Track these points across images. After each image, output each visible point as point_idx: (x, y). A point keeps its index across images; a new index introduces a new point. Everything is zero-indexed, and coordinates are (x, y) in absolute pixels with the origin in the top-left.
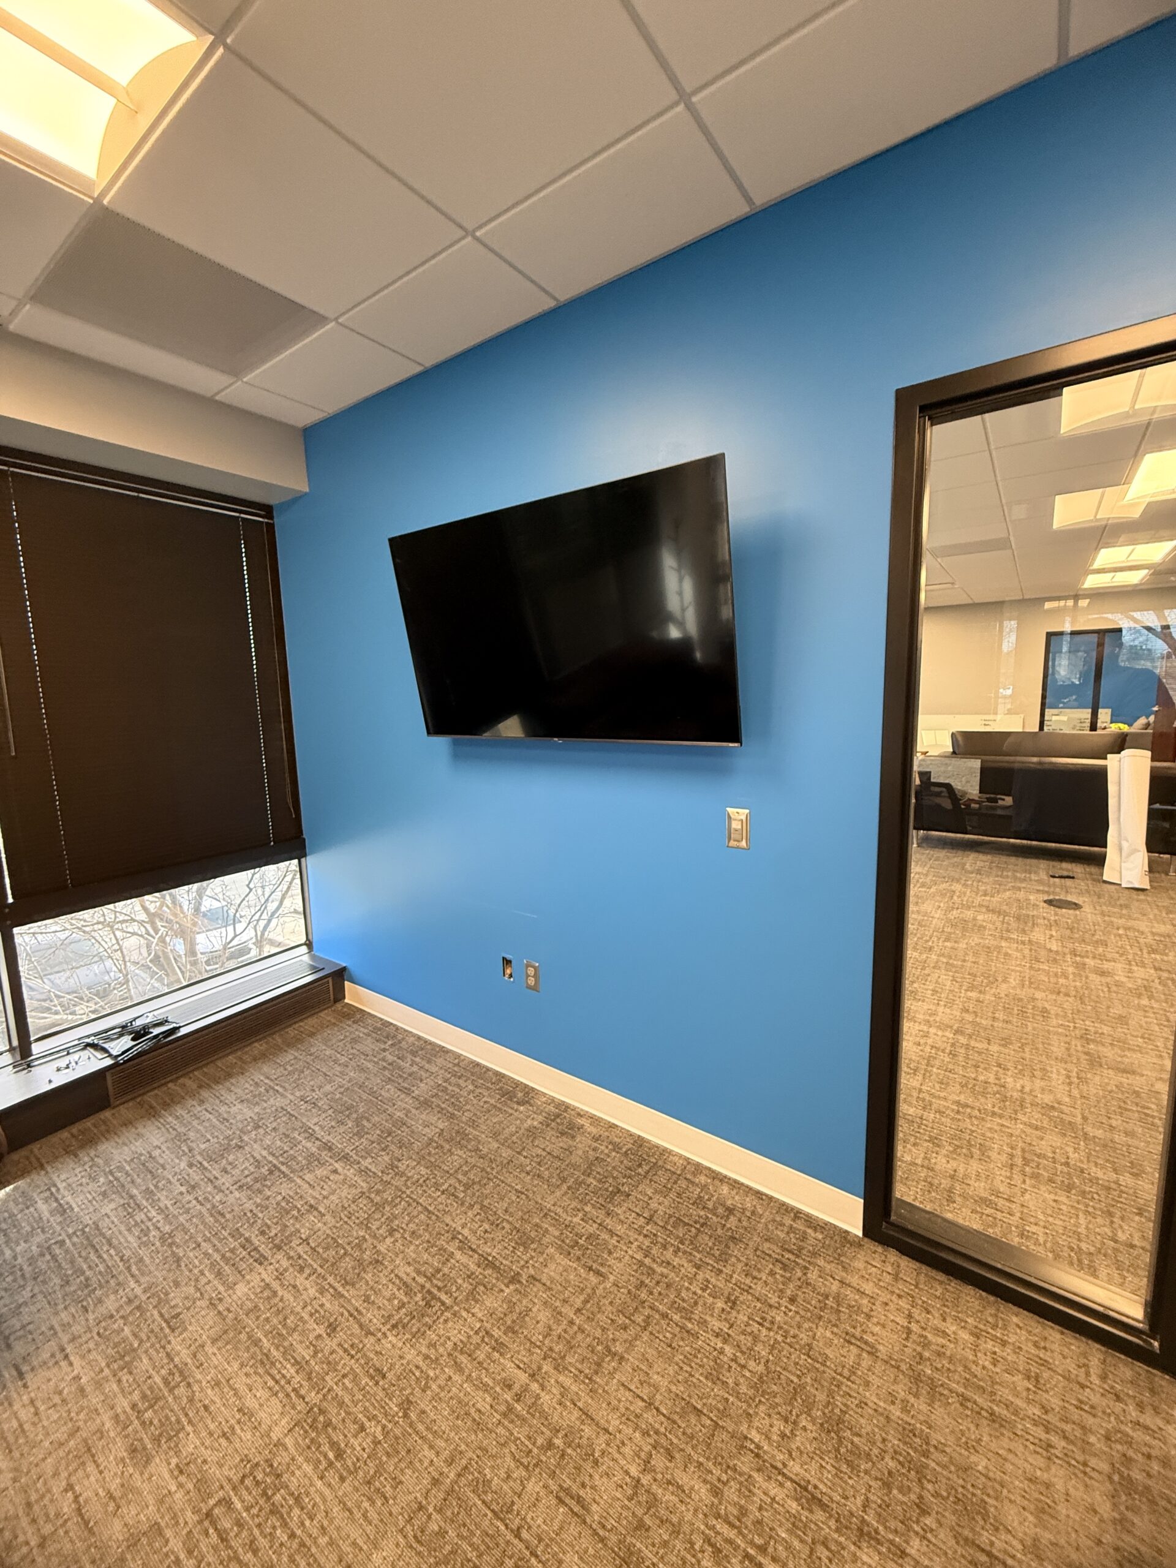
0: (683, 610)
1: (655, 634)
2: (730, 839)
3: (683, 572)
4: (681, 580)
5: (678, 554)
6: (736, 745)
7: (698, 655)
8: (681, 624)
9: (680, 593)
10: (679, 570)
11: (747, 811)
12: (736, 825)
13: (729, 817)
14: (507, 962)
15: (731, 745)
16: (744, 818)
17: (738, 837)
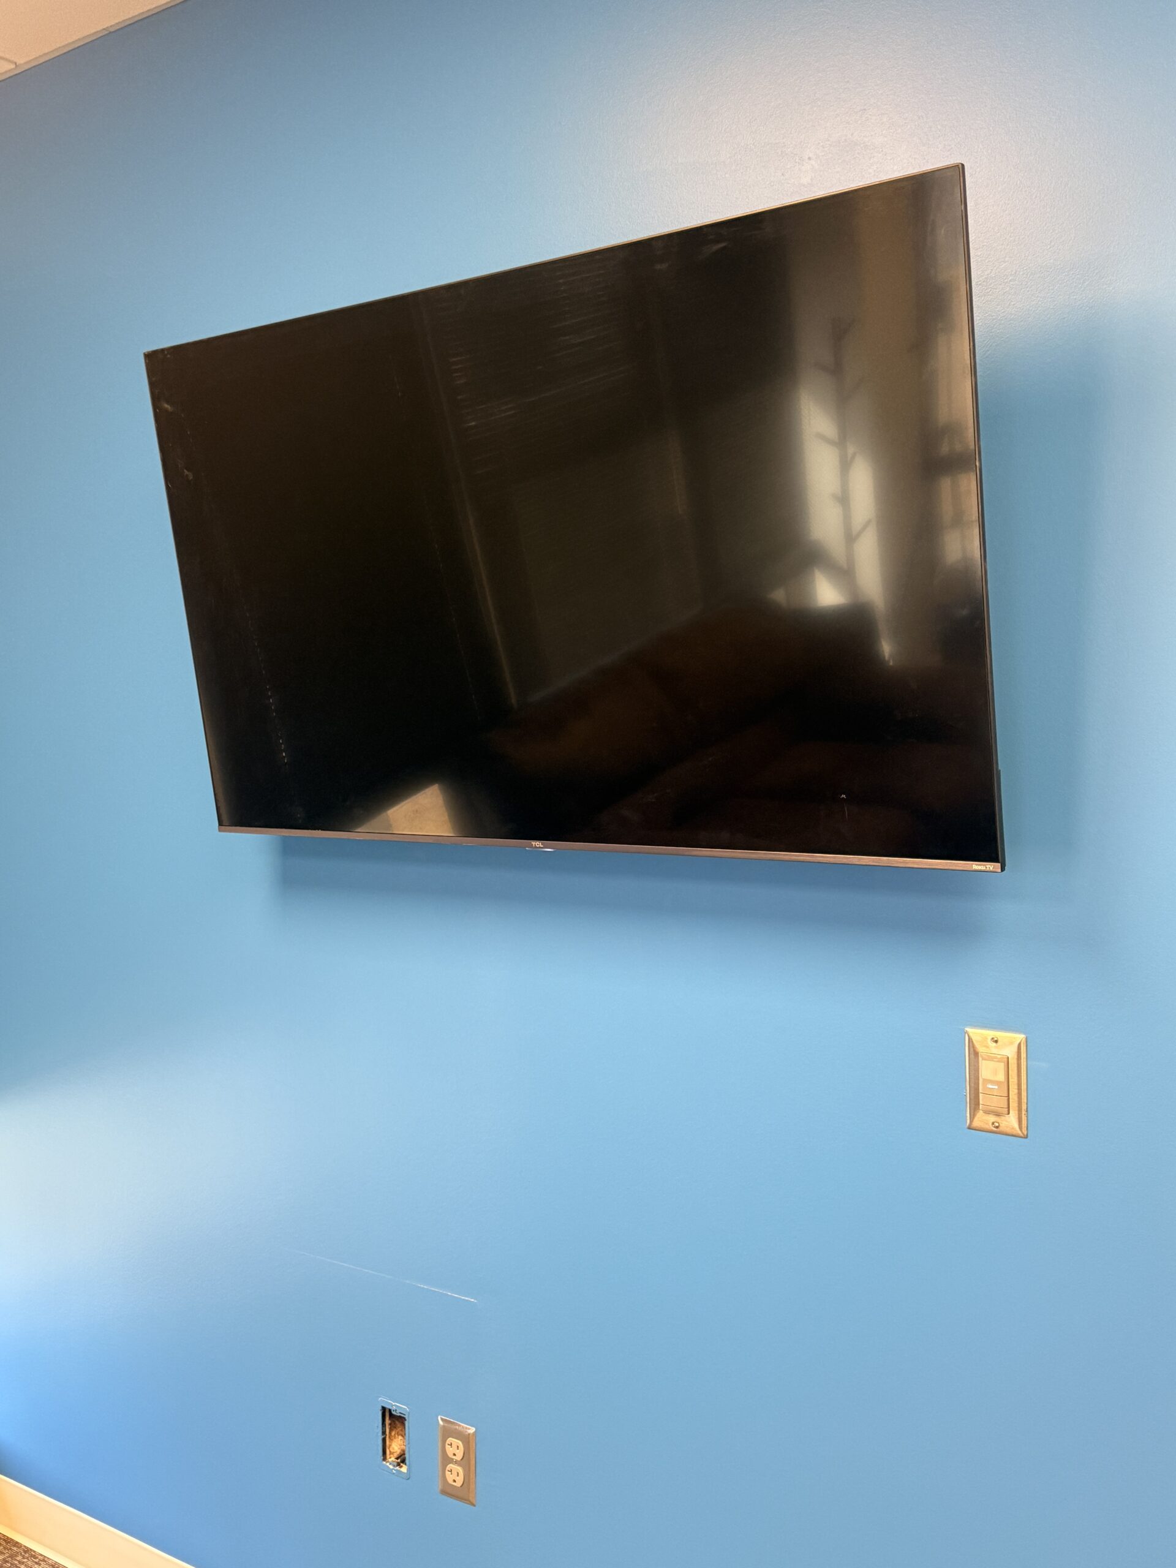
0: (851, 538)
1: (779, 596)
2: (975, 1105)
3: (851, 449)
4: (845, 466)
5: (841, 402)
6: (990, 866)
7: (887, 648)
8: (845, 574)
9: (844, 499)
10: (841, 443)
11: (1020, 1037)
12: (990, 1072)
13: (975, 1054)
14: (392, 1420)
15: (976, 866)
16: (1010, 1052)
17: (999, 1103)
